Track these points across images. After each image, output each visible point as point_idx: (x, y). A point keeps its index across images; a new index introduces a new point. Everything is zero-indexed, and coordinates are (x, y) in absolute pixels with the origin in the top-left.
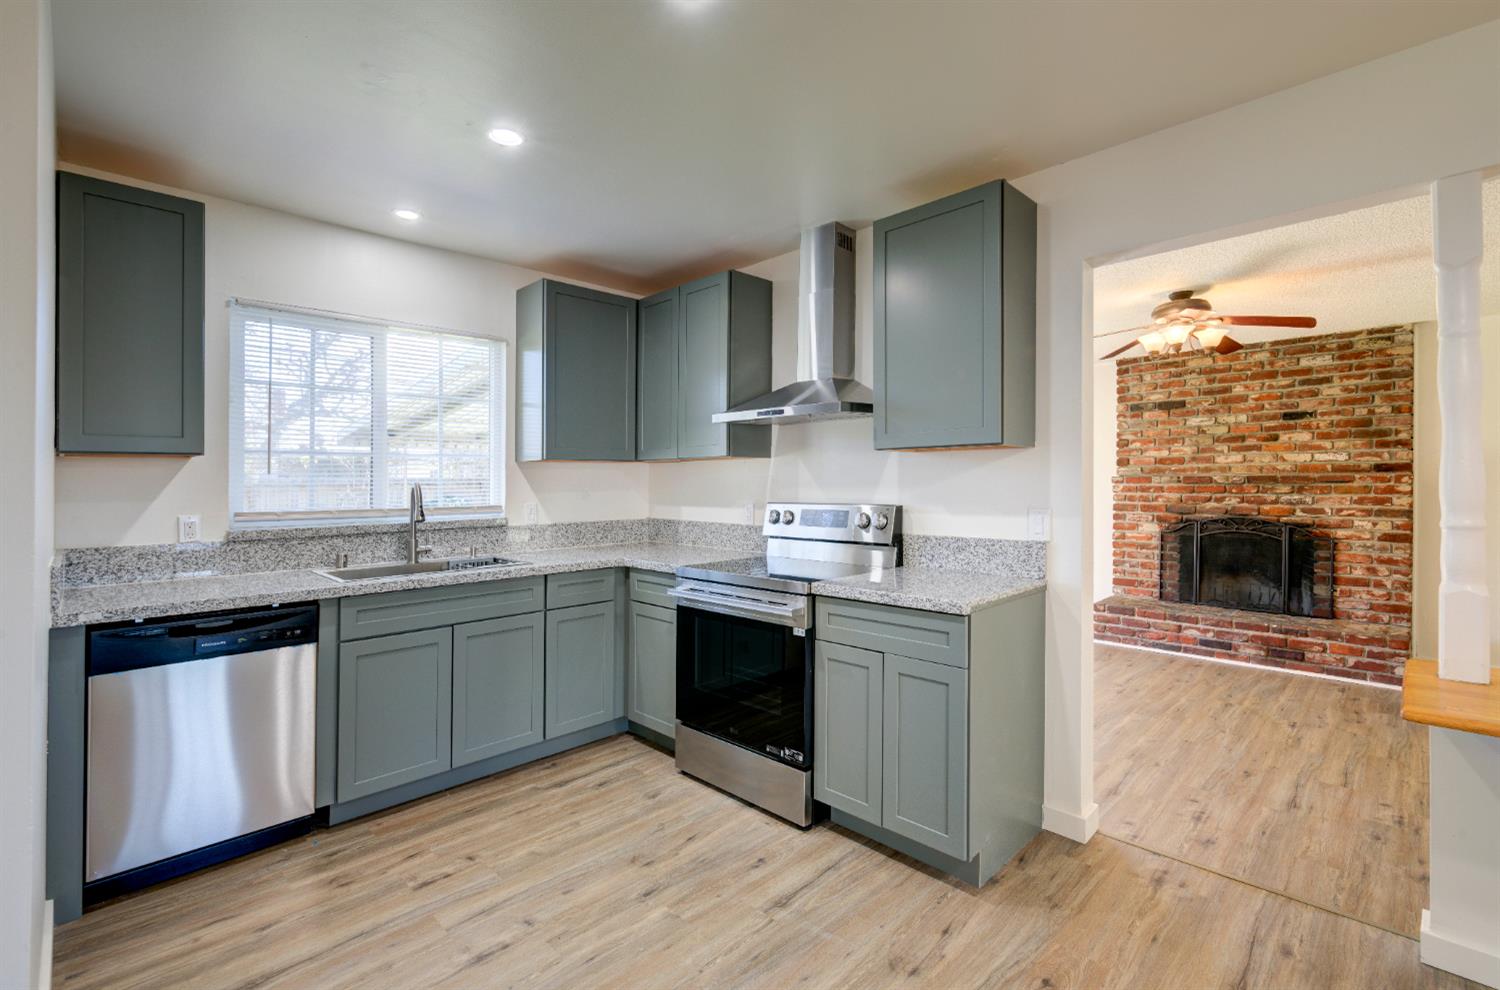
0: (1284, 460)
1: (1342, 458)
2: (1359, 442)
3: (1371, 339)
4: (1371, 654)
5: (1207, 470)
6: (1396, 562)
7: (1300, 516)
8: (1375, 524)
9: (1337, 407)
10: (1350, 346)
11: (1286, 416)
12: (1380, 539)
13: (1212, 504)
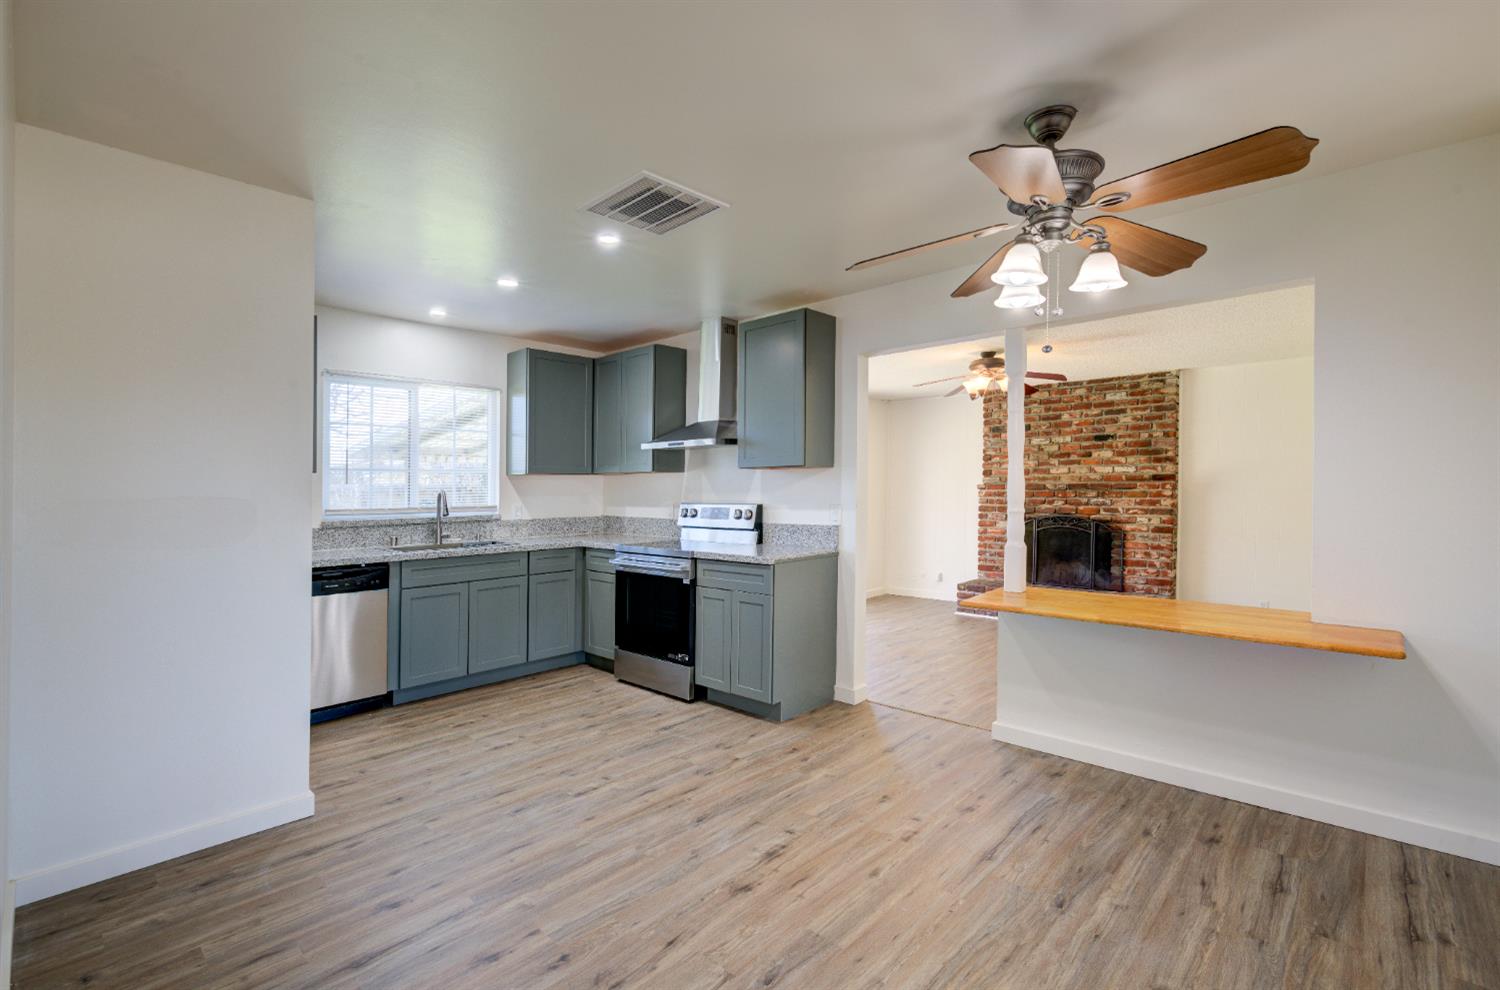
0: (1095, 472)
1: (1131, 470)
2: (1143, 458)
3: (1150, 381)
5: (1044, 479)
6: (1163, 548)
7: (1104, 515)
8: (1150, 520)
9: (1129, 432)
10: (1137, 385)
11: (1097, 438)
12: (1153, 531)
13: (1046, 506)
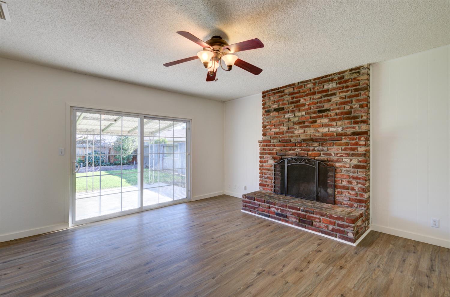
0: (318, 131)
1: (340, 129)
2: (346, 122)
3: (351, 74)
4: (339, 225)
5: (292, 137)
6: (359, 179)
7: (323, 157)
8: (351, 160)
9: (338, 106)
10: (342, 77)
11: (320, 112)
12: (353, 167)
13: (291, 152)
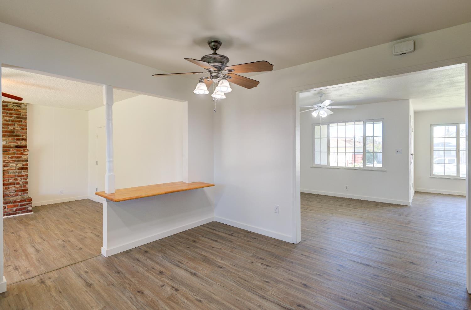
1: (4, 143)
2: (10, 138)
3: (14, 105)
4: (21, 205)
6: (23, 176)
8: (17, 165)
12: (18, 169)
